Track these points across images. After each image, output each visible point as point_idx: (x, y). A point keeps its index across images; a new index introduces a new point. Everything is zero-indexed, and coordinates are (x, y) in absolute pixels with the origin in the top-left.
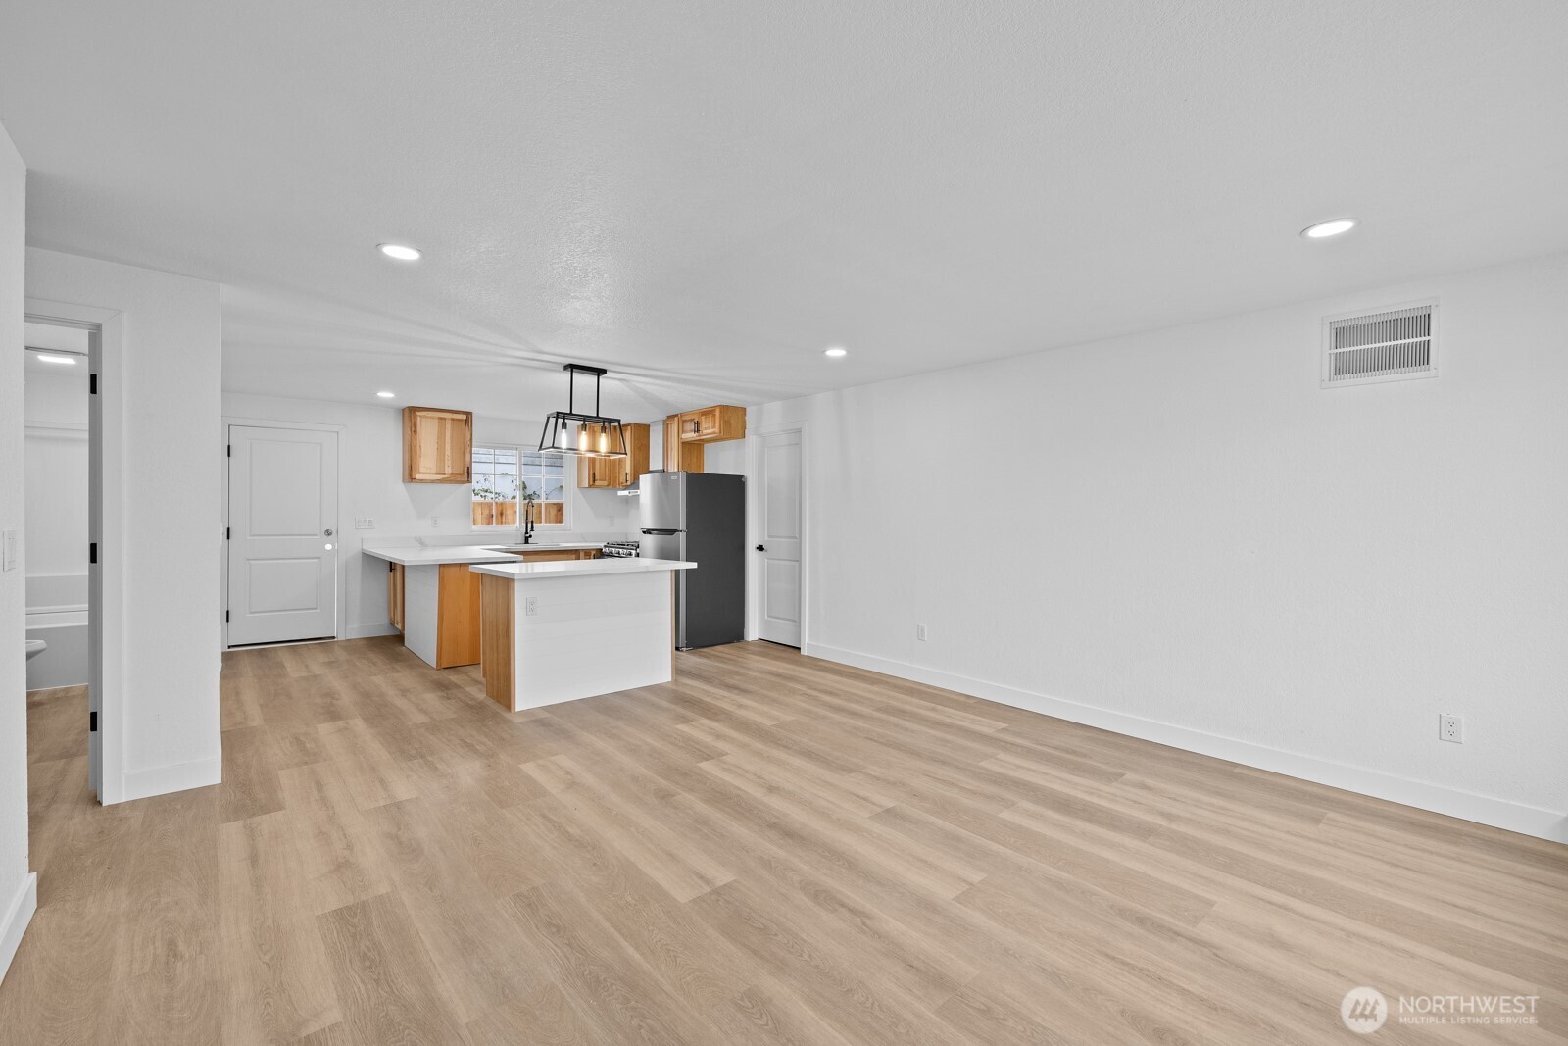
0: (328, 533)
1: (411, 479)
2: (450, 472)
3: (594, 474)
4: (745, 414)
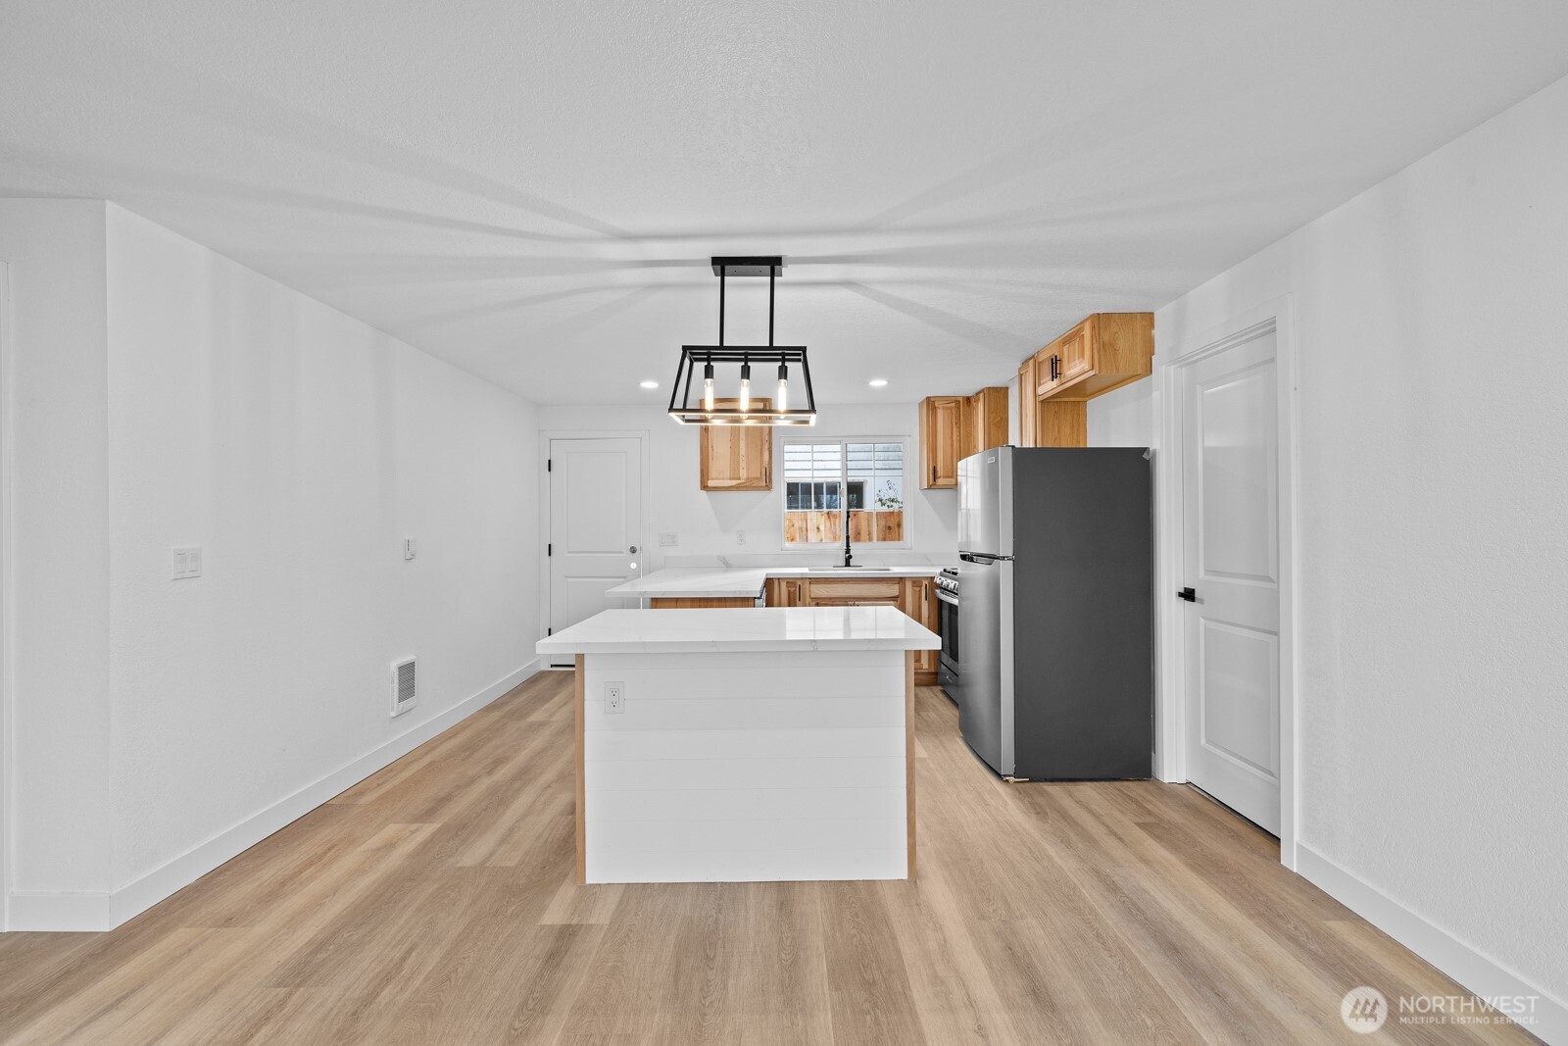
0: (633, 550)
1: (704, 487)
2: (745, 476)
3: (935, 469)
4: (1152, 326)
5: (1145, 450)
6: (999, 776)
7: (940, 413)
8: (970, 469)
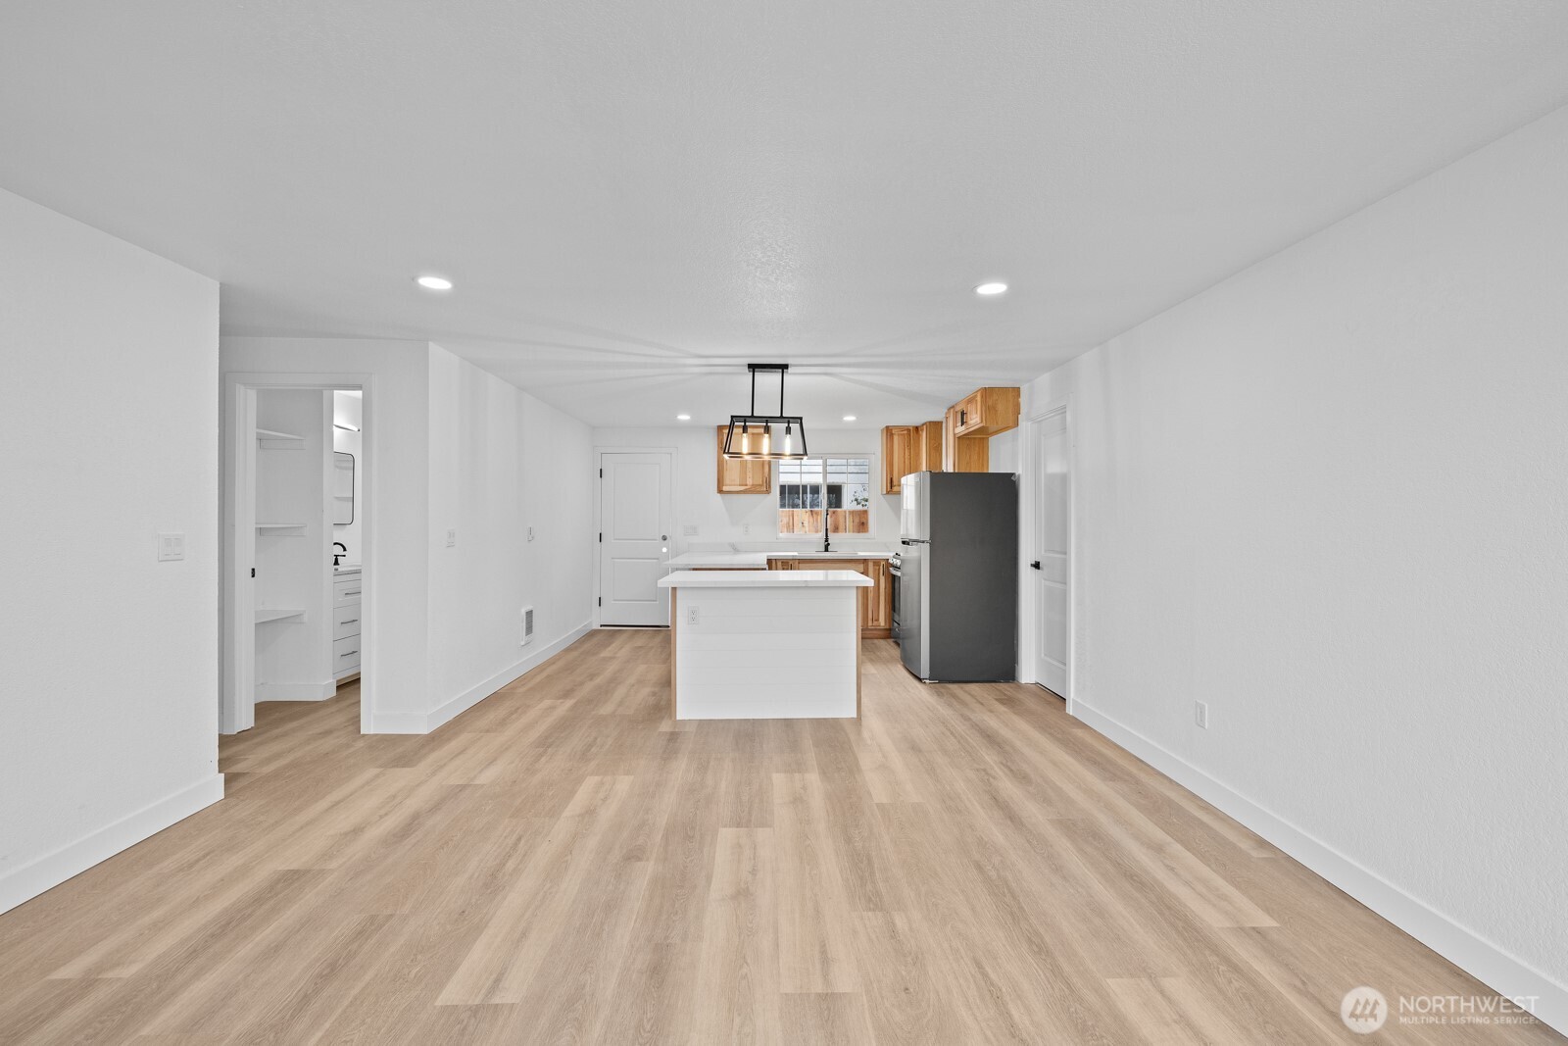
0: (664, 538)
1: (720, 491)
2: (751, 483)
3: (891, 479)
4: (1019, 395)
5: (1013, 474)
6: (920, 680)
7: (896, 438)
8: (909, 483)
